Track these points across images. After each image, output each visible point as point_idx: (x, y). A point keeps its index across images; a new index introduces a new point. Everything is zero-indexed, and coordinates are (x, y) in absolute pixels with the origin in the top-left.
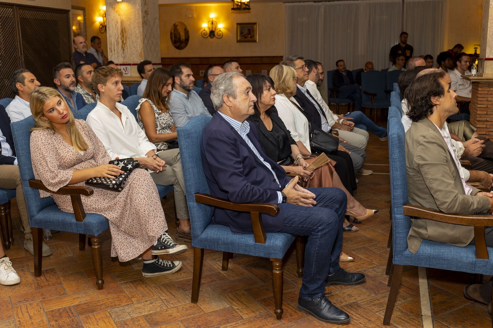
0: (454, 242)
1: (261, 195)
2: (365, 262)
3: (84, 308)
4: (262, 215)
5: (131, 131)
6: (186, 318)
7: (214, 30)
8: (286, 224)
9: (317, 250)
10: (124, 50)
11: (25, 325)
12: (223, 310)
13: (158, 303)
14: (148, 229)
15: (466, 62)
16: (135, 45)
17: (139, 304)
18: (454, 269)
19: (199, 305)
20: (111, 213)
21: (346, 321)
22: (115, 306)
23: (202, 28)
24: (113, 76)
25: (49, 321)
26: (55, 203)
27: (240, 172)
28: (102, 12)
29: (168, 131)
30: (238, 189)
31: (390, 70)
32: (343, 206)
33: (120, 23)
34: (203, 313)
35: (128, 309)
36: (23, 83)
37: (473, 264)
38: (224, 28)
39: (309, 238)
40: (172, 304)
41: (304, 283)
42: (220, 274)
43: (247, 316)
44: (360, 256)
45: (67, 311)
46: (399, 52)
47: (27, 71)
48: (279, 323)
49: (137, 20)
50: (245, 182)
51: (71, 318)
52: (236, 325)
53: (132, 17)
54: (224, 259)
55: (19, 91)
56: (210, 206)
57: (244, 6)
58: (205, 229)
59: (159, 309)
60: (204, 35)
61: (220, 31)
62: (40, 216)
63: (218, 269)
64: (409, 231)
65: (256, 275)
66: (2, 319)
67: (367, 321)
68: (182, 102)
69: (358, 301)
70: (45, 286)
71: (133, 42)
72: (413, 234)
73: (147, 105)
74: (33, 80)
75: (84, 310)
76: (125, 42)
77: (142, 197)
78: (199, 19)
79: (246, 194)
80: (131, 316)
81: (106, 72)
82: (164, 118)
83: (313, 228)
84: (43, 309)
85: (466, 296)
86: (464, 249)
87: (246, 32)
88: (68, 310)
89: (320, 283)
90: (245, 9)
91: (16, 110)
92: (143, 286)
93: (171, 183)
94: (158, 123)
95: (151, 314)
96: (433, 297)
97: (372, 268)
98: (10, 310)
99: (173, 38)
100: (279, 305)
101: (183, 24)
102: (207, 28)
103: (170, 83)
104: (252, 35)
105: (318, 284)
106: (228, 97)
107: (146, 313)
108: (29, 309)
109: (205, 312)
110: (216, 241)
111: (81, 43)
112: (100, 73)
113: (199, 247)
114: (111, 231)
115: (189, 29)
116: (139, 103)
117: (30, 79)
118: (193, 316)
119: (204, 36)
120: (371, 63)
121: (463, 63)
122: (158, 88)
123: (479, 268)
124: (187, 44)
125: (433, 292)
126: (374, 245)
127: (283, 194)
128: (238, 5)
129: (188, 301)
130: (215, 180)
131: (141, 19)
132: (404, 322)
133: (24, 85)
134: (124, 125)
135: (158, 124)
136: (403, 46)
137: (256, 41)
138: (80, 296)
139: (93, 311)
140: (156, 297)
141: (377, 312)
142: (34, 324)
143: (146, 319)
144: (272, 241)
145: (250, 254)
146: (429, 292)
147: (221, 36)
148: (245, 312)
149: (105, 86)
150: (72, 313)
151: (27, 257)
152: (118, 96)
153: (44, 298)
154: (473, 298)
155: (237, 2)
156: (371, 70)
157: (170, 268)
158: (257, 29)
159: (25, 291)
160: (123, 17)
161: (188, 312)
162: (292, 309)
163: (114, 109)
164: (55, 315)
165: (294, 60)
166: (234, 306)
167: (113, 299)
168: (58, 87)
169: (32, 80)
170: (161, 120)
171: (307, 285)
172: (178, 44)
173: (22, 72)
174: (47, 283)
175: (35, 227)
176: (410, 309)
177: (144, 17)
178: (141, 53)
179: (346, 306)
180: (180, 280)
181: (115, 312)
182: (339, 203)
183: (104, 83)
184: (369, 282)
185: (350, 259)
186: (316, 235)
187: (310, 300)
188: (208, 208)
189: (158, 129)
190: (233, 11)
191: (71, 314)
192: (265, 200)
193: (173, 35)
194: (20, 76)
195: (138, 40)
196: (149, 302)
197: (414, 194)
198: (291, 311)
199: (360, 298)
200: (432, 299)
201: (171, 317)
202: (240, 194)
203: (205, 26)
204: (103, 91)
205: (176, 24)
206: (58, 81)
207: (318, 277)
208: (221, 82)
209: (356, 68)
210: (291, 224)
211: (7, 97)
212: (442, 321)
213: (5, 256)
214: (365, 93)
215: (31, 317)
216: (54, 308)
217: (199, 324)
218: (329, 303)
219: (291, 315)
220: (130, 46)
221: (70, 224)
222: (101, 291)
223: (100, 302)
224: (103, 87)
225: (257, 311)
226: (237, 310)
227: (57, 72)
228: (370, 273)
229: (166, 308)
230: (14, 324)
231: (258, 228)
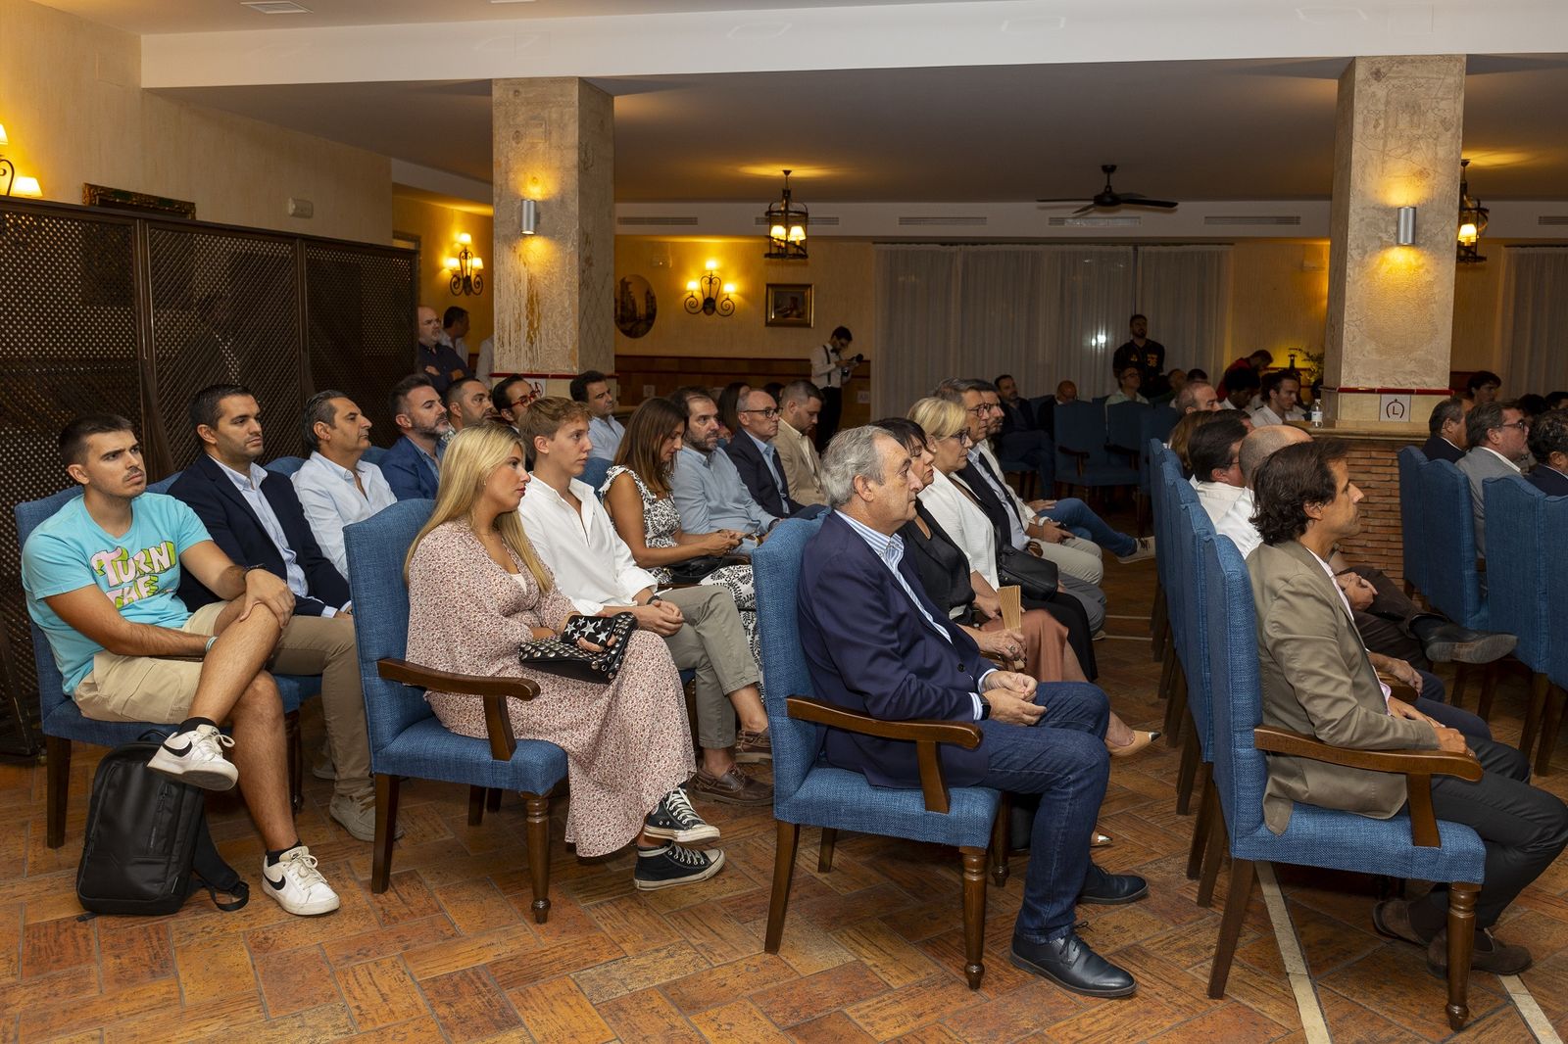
0: (1364, 809)
1: (940, 702)
2: (1135, 849)
3: (511, 972)
4: (942, 747)
5: (602, 542)
6: (759, 989)
7: (713, 296)
8: (994, 767)
9: (1066, 828)
10: (532, 343)
11: (376, 1016)
12: (844, 967)
13: (687, 955)
14: (642, 772)
15: (1291, 392)
16: (560, 332)
17: (643, 958)
18: (1366, 869)
19: (784, 959)
20: (576, 734)
21: (1129, 990)
22: (585, 964)
23: (685, 292)
24: (572, 420)
25: (432, 1006)
26: (434, 714)
27: (893, 649)
28: (458, 248)
29: (669, 542)
30: (891, 689)
31: (1114, 400)
32: (1102, 724)
33: (526, 280)
34: (798, 977)
35: (618, 970)
36: (331, 423)
37: (1407, 858)
38: (737, 293)
39: (1043, 800)
40: (721, 956)
41: (1029, 901)
42: (815, 881)
43: (901, 984)
44: (1120, 833)
45: (470, 979)
46: (1132, 360)
47: (340, 396)
48: (975, 999)
49: (568, 278)
50: (904, 673)
51: (484, 997)
52: (879, 1005)
53: (556, 270)
54: (823, 843)
55: (321, 442)
56: (816, 724)
57: (793, 250)
58: (804, 779)
59: (691, 971)
60: (690, 308)
61: (728, 299)
62: (400, 745)
63: (808, 869)
64: (1266, 784)
65: (898, 882)
66: (314, 1003)
67: (1170, 988)
68: (696, 475)
69: (1141, 941)
70: (403, 916)
71: (554, 325)
72: (1276, 792)
73: (625, 481)
74: (355, 414)
75: (511, 976)
76: (536, 325)
77: (641, 695)
78: (680, 270)
79: (908, 698)
80: (630, 987)
81: (556, 410)
82: (661, 512)
83: (1053, 776)
84: (411, 976)
85: (1380, 928)
86: (1385, 825)
87: (788, 303)
88: (474, 977)
89: (1067, 901)
90: (795, 256)
91: (315, 487)
92: (643, 912)
93: (690, 665)
94: (649, 522)
95: (675, 983)
96: (1303, 929)
97: (1153, 862)
98: (329, 980)
99: (619, 312)
100: (975, 955)
101: (641, 279)
102: (698, 291)
103: (679, 433)
104: (801, 311)
105: (1062, 904)
106: (865, 481)
107: (664, 981)
108: (374, 976)
109: (802, 974)
110: (831, 807)
111: (429, 322)
112: (541, 411)
113: (790, 819)
114: (572, 781)
115: (655, 291)
116: (607, 476)
117: (348, 413)
118: (775, 984)
119: (693, 311)
120: (1071, 384)
121: (1283, 394)
122: (653, 442)
123: (1419, 866)
124: (649, 326)
125: (1300, 919)
126: (1146, 808)
127: (982, 699)
128: (780, 247)
129: (757, 948)
130: (836, 668)
131: (576, 276)
132: (1252, 990)
133: (334, 427)
134: (588, 531)
135: (650, 524)
136: (1140, 343)
137: (809, 325)
138: (494, 940)
139: (535, 979)
140: (680, 940)
141: (1188, 967)
142: (397, 1014)
143: (666, 996)
144: (965, 807)
145: (912, 838)
146: (1290, 918)
147: (729, 312)
148: (894, 973)
149: (553, 440)
150: (485, 985)
151: (340, 842)
152: (579, 465)
153: (406, 948)
154: (1395, 931)
155: (778, 240)
156: (1071, 400)
157: (700, 869)
158: (812, 296)
159: (355, 929)
160: (535, 270)
161: (761, 976)
162: (998, 965)
163: (567, 493)
164: (445, 990)
165: (962, 391)
166: (864, 959)
167: (578, 945)
168: (405, 432)
169: (351, 414)
170: (656, 515)
171: (1038, 907)
172: (628, 326)
173: (328, 397)
174: (405, 910)
175: (385, 772)
176: (1259, 958)
177: (584, 272)
178: (572, 350)
179: (1117, 953)
180: (725, 896)
181: (589, 979)
182: (1095, 718)
183: (550, 433)
184: (1155, 897)
185: (1102, 841)
186: (1062, 793)
187: (1043, 941)
188: (812, 729)
189: (649, 536)
190: (768, 259)
191: (481, 988)
192: (947, 710)
193: (619, 304)
194: (324, 406)
195: (567, 323)
196: (664, 953)
197: (1273, 703)
198: (996, 968)
199: (1144, 936)
200: (1300, 935)
201: (724, 989)
202: (894, 701)
203: (693, 286)
204: (546, 451)
205: (627, 280)
206: (406, 420)
207: (1063, 889)
208: (849, 449)
209: (1040, 394)
210: (1005, 768)
211: (291, 455)
212: (1335, 987)
213: (299, 844)
214: (1063, 450)
215: (385, 997)
216: (438, 972)
217: (793, 1005)
218: (1085, 948)
219: (1000, 980)
220: (547, 335)
221: (478, 764)
222: (543, 926)
223: (546, 955)
224: (547, 444)
225: (920, 969)
226: (874, 969)
227: (401, 398)
228: (1152, 875)
229: (706, 966)
230: (346, 1014)
231: (934, 777)
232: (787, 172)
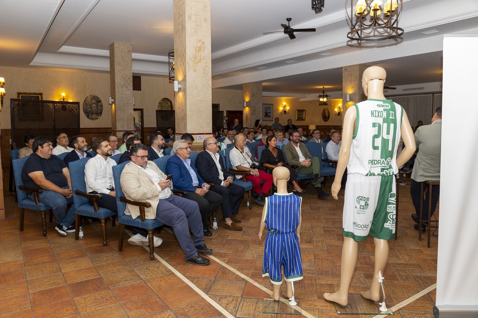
7: (340, 112)
78: (334, 107)
99: (323, 116)
102: (337, 111)
115: (330, 111)
124: (329, 119)
172: (325, 119)
232: (324, 87)
